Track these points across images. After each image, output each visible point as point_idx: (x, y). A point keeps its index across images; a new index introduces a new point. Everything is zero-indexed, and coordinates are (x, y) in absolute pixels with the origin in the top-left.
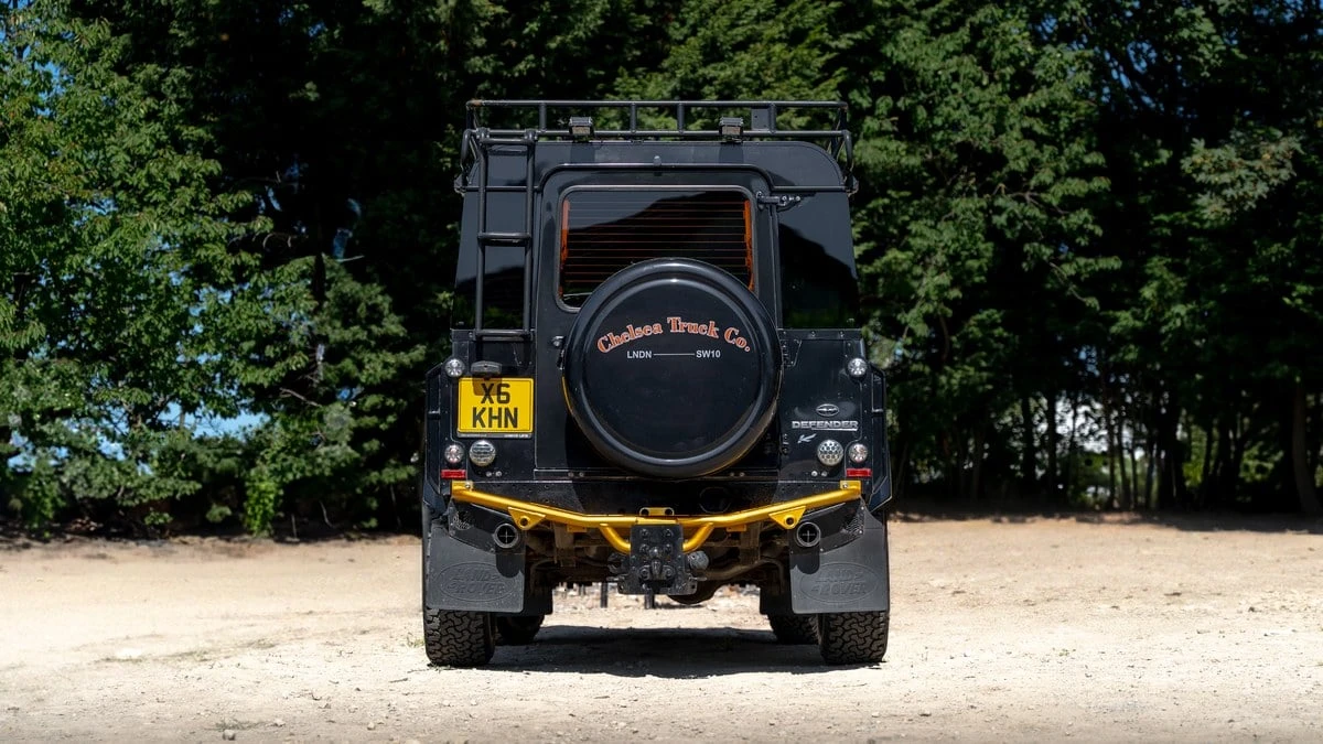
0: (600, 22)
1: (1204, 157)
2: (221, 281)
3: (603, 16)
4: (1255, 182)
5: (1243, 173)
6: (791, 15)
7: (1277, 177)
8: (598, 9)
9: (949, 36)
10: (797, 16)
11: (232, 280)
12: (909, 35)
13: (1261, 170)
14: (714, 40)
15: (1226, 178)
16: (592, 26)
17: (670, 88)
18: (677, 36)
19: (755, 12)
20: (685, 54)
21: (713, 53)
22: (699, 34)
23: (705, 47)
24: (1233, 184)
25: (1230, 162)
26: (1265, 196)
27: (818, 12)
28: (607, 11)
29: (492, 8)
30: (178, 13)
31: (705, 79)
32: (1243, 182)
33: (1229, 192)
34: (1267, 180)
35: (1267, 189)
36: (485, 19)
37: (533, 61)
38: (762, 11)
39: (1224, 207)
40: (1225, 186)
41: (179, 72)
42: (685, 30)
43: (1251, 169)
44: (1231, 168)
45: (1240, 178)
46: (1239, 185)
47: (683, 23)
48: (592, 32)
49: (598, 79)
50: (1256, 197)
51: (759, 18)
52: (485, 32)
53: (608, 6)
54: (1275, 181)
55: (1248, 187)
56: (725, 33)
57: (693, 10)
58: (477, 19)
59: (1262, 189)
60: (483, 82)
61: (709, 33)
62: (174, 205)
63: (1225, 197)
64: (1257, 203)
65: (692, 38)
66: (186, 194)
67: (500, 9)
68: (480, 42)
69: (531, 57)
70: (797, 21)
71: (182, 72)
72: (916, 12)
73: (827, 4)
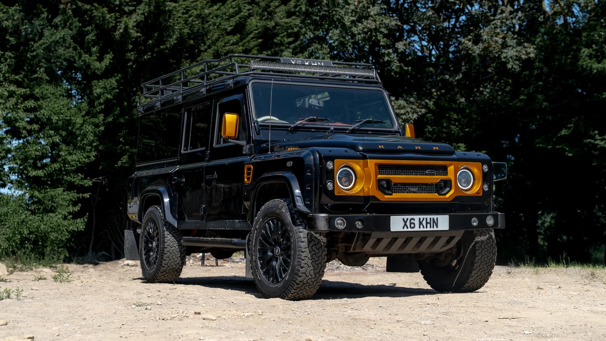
0: (175, 42)
1: (395, 103)
2: (23, 135)
3: (176, 39)
4: (413, 113)
5: (409, 110)
6: (245, 43)
7: (421, 112)
8: (175, 37)
9: (301, 54)
10: (247, 44)
11: (27, 135)
12: (286, 53)
13: (415, 109)
14: (217, 51)
15: (402, 111)
16: (172, 44)
17: (200, 68)
18: (202, 49)
19: (232, 41)
20: (207, 56)
21: (217, 55)
22: (212, 48)
23: (213, 53)
24: (405, 114)
25: (404, 106)
26: (416, 118)
27: (255, 43)
28: (178, 37)
29: (136, 34)
30: (10, 31)
31: (214, 65)
32: (409, 113)
33: (404, 117)
34: (417, 113)
35: (417, 116)
36: (133, 38)
37: (150, 55)
38: (235, 41)
39: (402, 122)
40: (402, 114)
41: (8, 54)
42: (206, 47)
43: (412, 108)
44: (404, 107)
45: (407, 112)
46: (407, 114)
47: (205, 44)
48: (172, 45)
49: (174, 63)
50: (413, 119)
51: (233, 44)
52: (132, 43)
53: (179, 36)
54: (420, 113)
55: (410, 115)
56: (222, 49)
57: (209, 39)
58: (130, 38)
59: (415, 116)
60: (129, 62)
61: (216, 48)
62: (8, 105)
63: (402, 119)
64: (413, 121)
65: (209, 50)
66: (13, 100)
67: (139, 34)
68: (131, 47)
69: (150, 53)
70: (247, 46)
71: (10, 54)
72: (287, 46)
73: (257, 40)
